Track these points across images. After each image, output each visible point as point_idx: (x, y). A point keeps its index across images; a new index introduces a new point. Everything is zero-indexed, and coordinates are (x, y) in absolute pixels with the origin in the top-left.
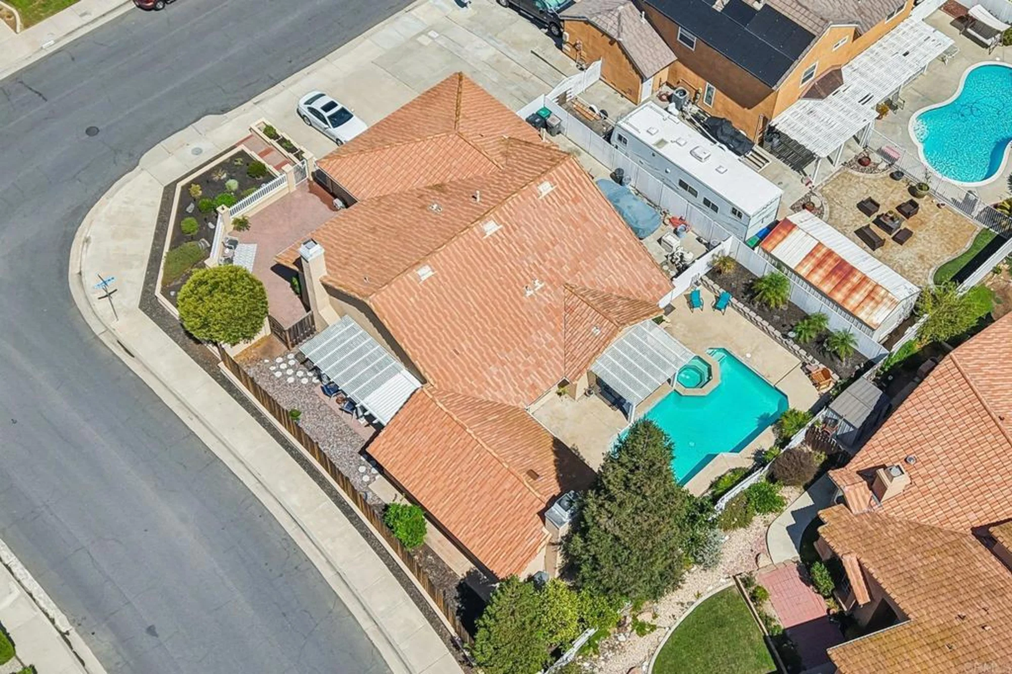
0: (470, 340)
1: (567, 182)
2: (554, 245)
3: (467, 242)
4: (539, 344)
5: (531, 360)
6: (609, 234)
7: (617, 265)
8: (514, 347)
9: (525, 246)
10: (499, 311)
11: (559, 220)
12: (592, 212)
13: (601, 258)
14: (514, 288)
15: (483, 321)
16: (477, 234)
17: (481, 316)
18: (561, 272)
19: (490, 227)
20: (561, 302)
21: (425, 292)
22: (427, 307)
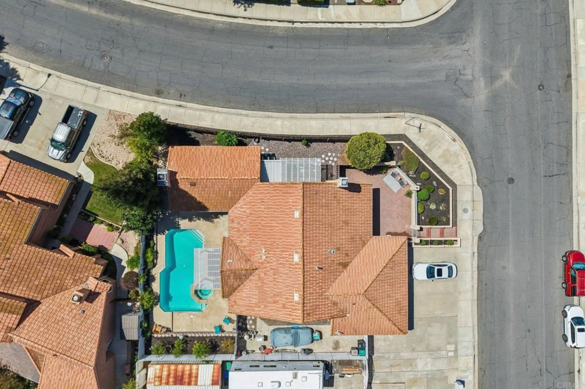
0: (262, 211)
1: (293, 309)
2: (274, 278)
3: (296, 243)
4: (245, 237)
5: (241, 229)
6: (263, 306)
7: (250, 297)
8: (250, 226)
9: (281, 266)
10: (265, 232)
11: (281, 291)
12: (275, 308)
13: (257, 293)
14: (269, 246)
15: (266, 222)
16: (298, 250)
17: (268, 223)
18: (262, 271)
19: (297, 258)
20: (252, 260)
21: (290, 208)
22: (284, 204)
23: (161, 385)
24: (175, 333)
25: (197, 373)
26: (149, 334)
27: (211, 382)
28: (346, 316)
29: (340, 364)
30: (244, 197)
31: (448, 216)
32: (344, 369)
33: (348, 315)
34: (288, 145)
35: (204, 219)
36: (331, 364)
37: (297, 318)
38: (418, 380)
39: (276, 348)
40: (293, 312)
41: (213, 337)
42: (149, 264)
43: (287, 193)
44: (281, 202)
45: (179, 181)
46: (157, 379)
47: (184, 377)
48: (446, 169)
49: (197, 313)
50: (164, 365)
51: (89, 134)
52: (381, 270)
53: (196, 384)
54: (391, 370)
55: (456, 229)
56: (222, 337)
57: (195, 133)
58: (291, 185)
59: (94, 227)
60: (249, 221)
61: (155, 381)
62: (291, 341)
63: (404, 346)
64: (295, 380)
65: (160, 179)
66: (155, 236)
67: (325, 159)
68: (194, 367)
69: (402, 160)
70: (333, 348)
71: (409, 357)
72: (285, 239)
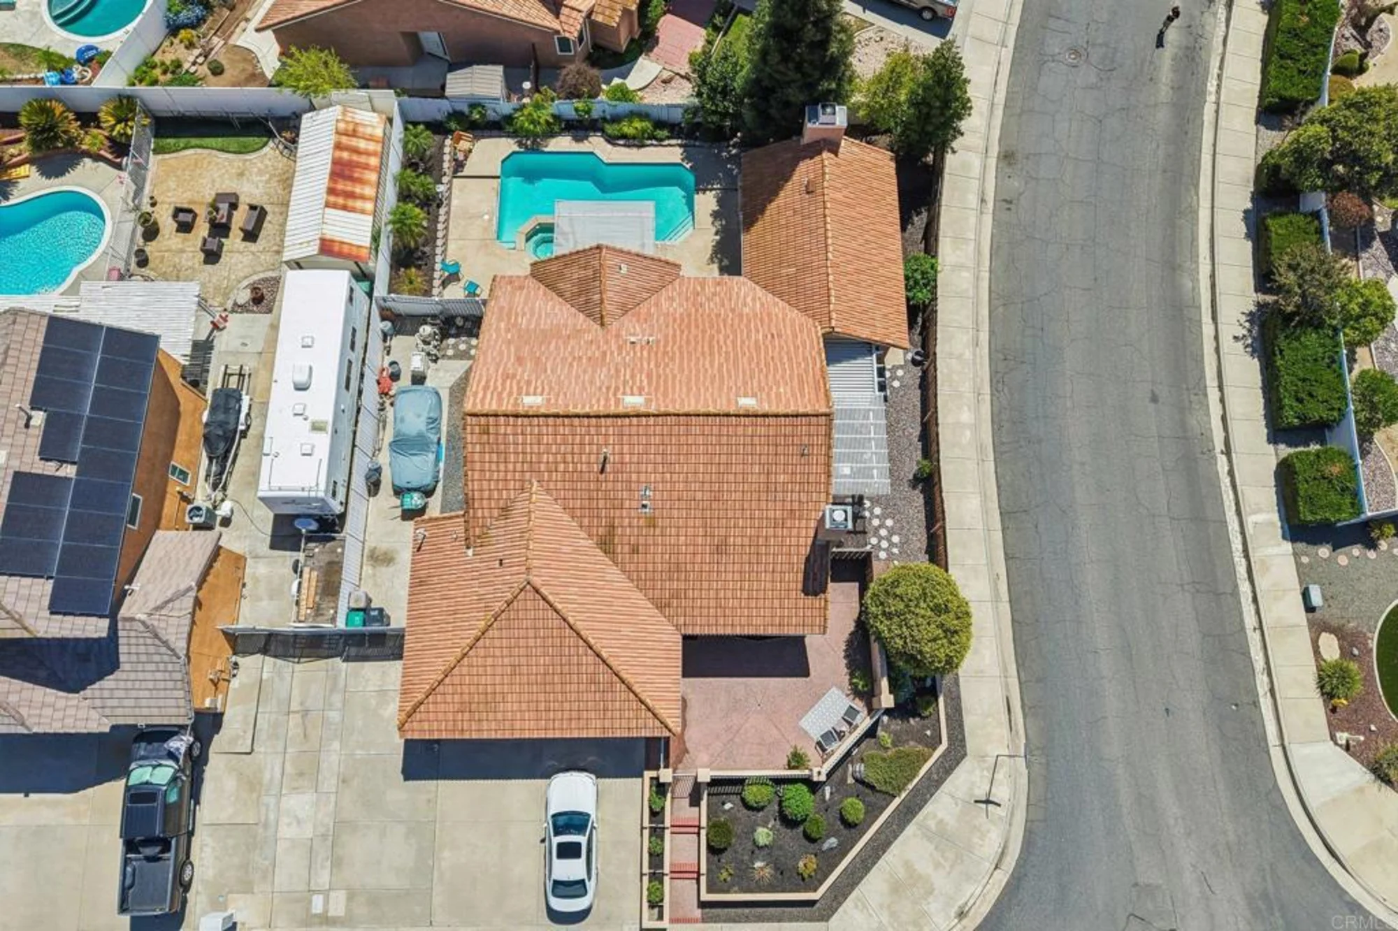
0: (749, 337)
1: (500, 394)
2: (580, 358)
3: (673, 401)
4: (681, 305)
5: (701, 299)
6: (509, 337)
7: (532, 315)
8: (709, 314)
9: (613, 371)
10: (697, 343)
12: (505, 360)
13: (542, 327)
14: (662, 349)
15: (722, 343)
16: (654, 403)
17: (720, 348)
18: (597, 336)
19: (633, 401)
20: (625, 319)
21: (761, 389)
22: (771, 377)
23: (337, 133)
24: (450, 182)
25: (353, 210)
26: (453, 125)
27: (328, 237)
28: (468, 548)
29: (330, 563)
30: (781, 304)
31: (736, 888)
32: (315, 574)
33: (470, 552)
34: (911, 434)
35: (718, 243)
36: (334, 539)
37: (478, 401)
38: (255, 795)
39: (392, 404)
40: (492, 394)
41: (434, 259)
42: (616, 126)
43: (801, 382)
44: (776, 369)
45: (817, 158)
46: (351, 127)
47: (349, 183)
48: (874, 884)
49: (495, 228)
50: (380, 145)
51: (902, 24)
52: (592, 641)
53: (327, 205)
54: (294, 712)
55: (696, 921)
56: (432, 279)
57: (924, 226)
58: (822, 390)
59: (698, 28)
60: (723, 312)
61: (347, 122)
62: (407, 432)
63: (358, 752)
64: (308, 424)
65: (824, 107)
66: (679, 142)
67: (880, 526)
68: (369, 206)
69: (894, 744)
70: (375, 548)
71: (324, 766)
72: (680, 381)
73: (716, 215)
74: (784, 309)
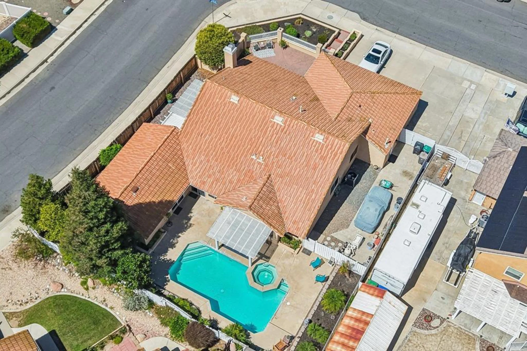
0: (212, 139)
1: (331, 148)
2: (289, 158)
3: (264, 112)
4: (229, 175)
5: (218, 175)
6: (314, 186)
7: (297, 199)
8: (220, 162)
9: (279, 142)
10: (235, 146)
11: (306, 154)
12: (321, 170)
13: (296, 187)
14: (252, 148)
15: (225, 140)
16: (272, 115)
17: (227, 138)
18: (275, 170)
19: (279, 120)
20: (257, 177)
21: (225, 104)
22: (218, 109)
24: (297, 333)
25: (360, 311)
27: (379, 300)
30: (185, 155)
37: (342, 147)
40: (334, 150)
43: (207, 101)
44: (213, 113)
53: (371, 316)
58: (202, 93)
60: (213, 161)
72: (254, 125)
73: (173, 246)
74: (186, 152)
